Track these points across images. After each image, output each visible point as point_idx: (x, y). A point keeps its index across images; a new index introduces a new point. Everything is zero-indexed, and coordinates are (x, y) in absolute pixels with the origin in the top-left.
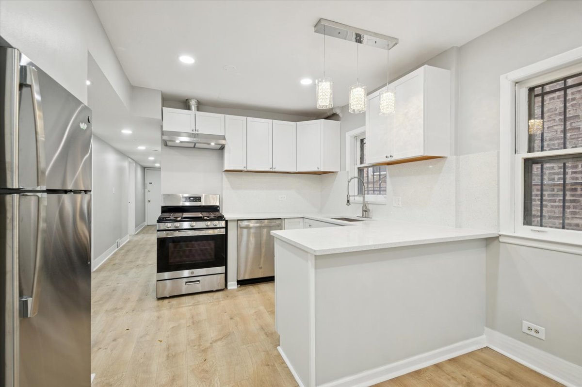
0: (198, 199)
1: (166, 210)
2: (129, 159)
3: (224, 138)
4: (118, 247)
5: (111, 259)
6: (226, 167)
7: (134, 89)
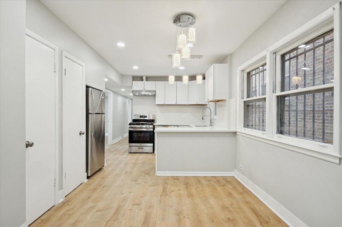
0: (146, 117)
1: (134, 120)
2: (129, 99)
3: (155, 91)
4: (123, 137)
5: (119, 141)
6: (157, 103)
7: (122, 76)
